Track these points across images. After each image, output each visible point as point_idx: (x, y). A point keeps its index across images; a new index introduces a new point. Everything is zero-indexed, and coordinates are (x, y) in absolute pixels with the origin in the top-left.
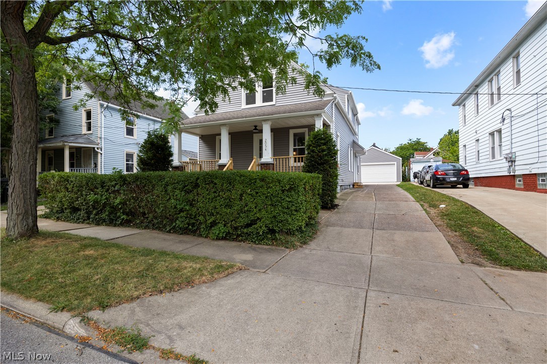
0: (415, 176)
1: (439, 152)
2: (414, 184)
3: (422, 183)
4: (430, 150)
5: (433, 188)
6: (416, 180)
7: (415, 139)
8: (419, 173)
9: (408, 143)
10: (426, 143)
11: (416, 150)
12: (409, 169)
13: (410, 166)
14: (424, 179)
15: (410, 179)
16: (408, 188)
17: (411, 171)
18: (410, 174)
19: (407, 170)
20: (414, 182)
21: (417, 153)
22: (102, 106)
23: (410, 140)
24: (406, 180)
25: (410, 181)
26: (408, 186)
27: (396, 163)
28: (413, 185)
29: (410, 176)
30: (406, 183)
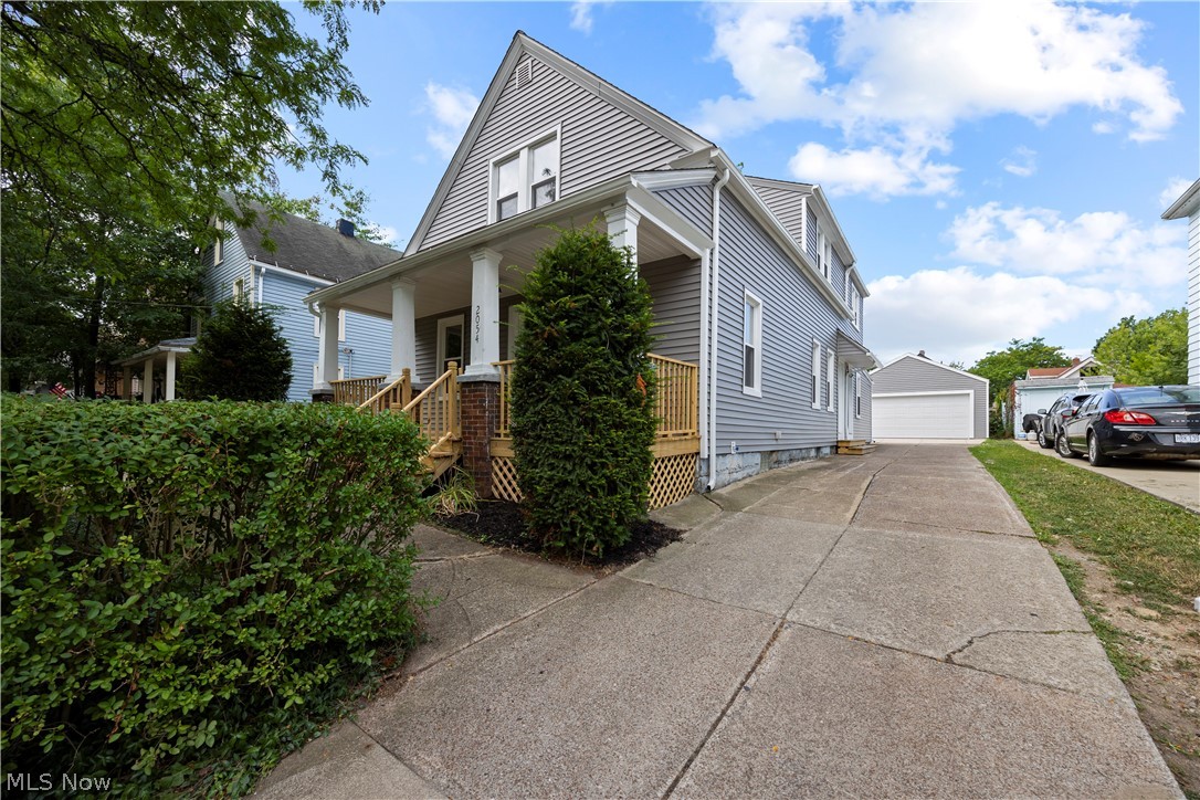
0: (1029, 424)
1: (1098, 368)
2: (1026, 445)
3: (1050, 444)
4: (1068, 364)
5: (1098, 463)
6: (1032, 434)
7: (1027, 340)
8: (1040, 418)
9: (1010, 349)
10: (1060, 348)
11: (1032, 365)
12: (1011, 408)
13: (1013, 400)
14: (1062, 434)
15: (1013, 431)
16: (1002, 461)
17: (1016, 413)
18: (1012, 421)
19: (1004, 409)
20: (1027, 442)
21: (1034, 370)
22: (257, 270)
23: (1016, 342)
24: (999, 433)
25: (1012, 436)
26: (1005, 453)
27: (971, 392)
28: (1022, 449)
29: (1013, 425)
30: (1003, 442)
